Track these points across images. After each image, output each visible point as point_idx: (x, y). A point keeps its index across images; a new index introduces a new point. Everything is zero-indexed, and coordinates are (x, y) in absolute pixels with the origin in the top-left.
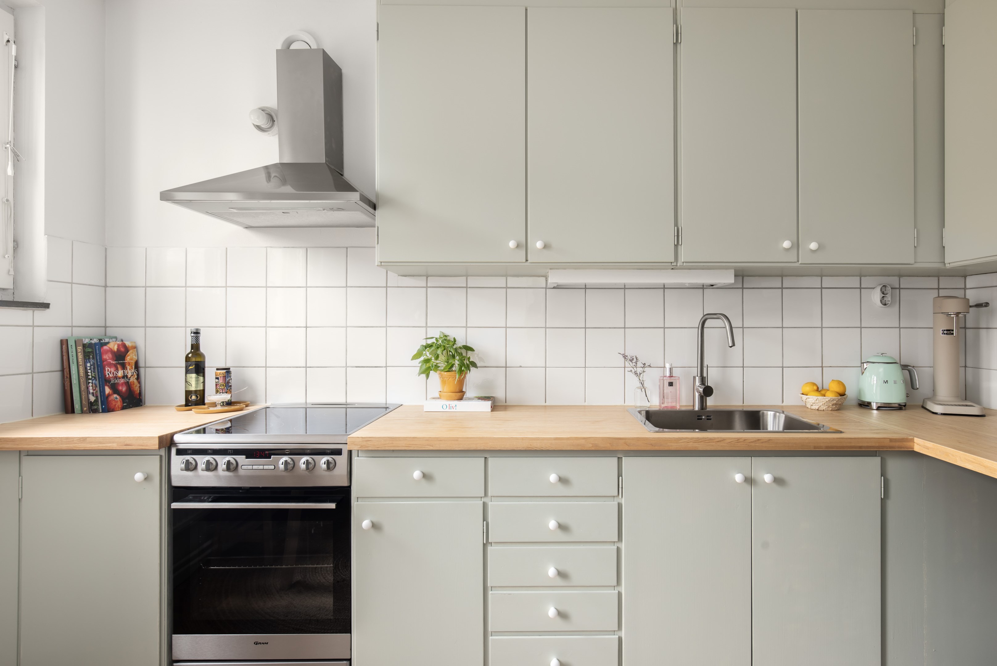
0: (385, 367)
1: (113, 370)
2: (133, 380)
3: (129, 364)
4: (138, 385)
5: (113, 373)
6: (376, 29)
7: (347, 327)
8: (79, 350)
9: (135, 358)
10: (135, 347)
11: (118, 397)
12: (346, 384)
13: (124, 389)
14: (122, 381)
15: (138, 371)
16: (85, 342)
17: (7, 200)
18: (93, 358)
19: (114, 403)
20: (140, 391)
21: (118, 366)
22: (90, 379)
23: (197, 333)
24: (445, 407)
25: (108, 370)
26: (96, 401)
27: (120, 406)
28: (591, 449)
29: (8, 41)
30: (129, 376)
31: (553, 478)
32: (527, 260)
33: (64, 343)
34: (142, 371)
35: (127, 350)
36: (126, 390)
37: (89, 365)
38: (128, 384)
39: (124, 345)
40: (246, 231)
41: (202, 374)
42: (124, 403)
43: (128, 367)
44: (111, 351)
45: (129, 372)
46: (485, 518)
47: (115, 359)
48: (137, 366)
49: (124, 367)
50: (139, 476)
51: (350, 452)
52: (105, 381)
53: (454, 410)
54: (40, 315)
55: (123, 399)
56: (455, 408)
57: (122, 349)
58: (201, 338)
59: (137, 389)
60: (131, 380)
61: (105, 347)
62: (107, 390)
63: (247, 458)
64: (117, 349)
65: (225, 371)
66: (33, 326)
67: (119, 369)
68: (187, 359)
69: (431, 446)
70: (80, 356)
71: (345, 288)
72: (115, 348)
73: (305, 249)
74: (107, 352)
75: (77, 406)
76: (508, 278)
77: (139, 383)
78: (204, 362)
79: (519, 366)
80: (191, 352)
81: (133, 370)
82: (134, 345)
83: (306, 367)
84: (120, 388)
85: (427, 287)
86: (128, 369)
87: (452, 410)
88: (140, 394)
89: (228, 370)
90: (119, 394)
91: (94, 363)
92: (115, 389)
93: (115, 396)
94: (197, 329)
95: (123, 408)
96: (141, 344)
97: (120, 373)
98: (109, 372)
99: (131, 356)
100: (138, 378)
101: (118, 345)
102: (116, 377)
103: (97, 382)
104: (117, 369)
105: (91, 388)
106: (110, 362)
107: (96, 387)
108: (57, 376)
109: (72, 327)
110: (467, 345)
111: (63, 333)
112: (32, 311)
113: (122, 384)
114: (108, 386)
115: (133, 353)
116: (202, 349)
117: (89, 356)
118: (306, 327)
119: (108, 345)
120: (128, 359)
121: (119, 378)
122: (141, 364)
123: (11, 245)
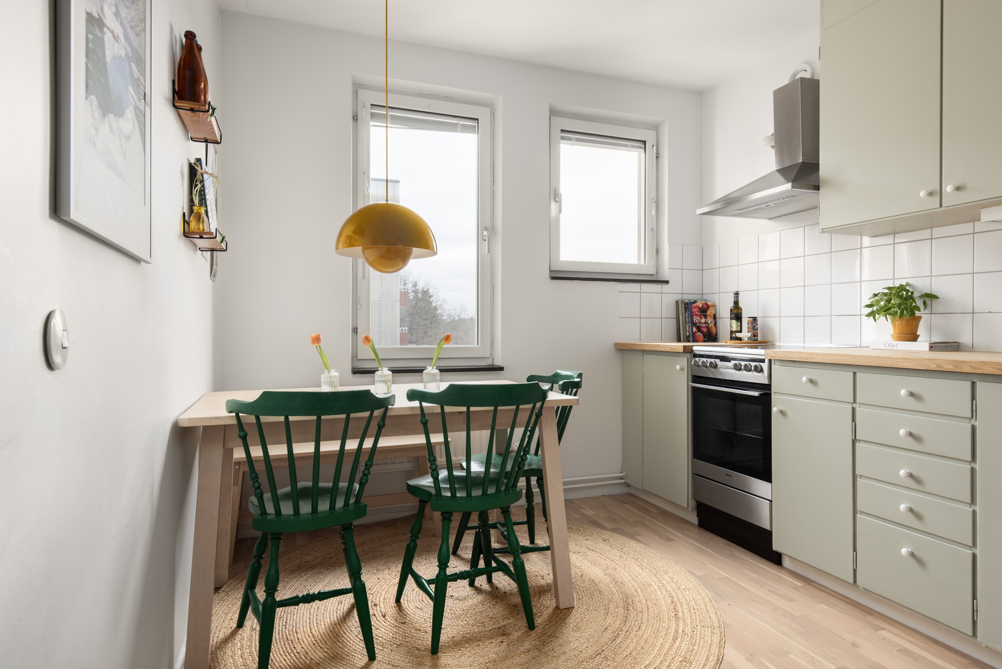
0: (859, 315)
1: (698, 318)
2: (712, 325)
3: (709, 315)
4: (715, 329)
5: (699, 320)
6: (818, 52)
7: (831, 284)
8: (683, 307)
9: (714, 312)
10: (714, 306)
11: (701, 334)
12: (831, 329)
13: (705, 330)
14: (704, 325)
15: (715, 320)
16: (685, 302)
17: (653, 229)
18: (688, 311)
19: (698, 337)
20: (716, 332)
21: (702, 316)
22: (687, 323)
23: (737, 294)
24: (887, 345)
25: (695, 318)
26: (689, 335)
27: (702, 340)
28: (935, 369)
29: (653, 146)
30: (709, 323)
31: (903, 392)
32: (941, 206)
33: (677, 302)
34: (718, 320)
35: (708, 307)
36: (707, 331)
37: (686, 315)
38: (708, 327)
39: (706, 304)
40: (769, 221)
41: (739, 321)
42: (705, 338)
43: (709, 317)
44: (698, 307)
45: (709, 320)
46: (854, 420)
47: (700, 312)
48: (715, 317)
49: (706, 317)
50: (678, 367)
51: (770, 361)
52: (694, 324)
53: (895, 349)
54: (665, 287)
55: (705, 336)
56: (896, 346)
57: (705, 307)
58: (739, 297)
59: (714, 331)
60: (710, 325)
61: (694, 305)
62: (694, 329)
63: (720, 361)
64: (702, 306)
65: (752, 319)
66: (662, 293)
67: (703, 318)
68: (731, 310)
69: (811, 359)
70: (683, 310)
71: (830, 254)
72: (701, 306)
73: (804, 227)
74: (695, 307)
75: (682, 338)
76: (976, 223)
77: (716, 328)
78: (741, 314)
79: (988, 312)
80: (733, 306)
81: (712, 320)
82: (713, 304)
83: (804, 316)
84: (703, 329)
85: (894, 244)
86: (709, 319)
87: (893, 348)
88: (716, 334)
89: (755, 319)
90: (702, 333)
91: (689, 314)
92: (699, 329)
93: (699, 333)
94: (737, 292)
95: (704, 341)
96: (717, 304)
97: (703, 320)
98: (696, 319)
99: (711, 310)
100: (715, 324)
101: (703, 304)
102: (700, 323)
103: (690, 325)
104: (701, 318)
105: (687, 328)
106: (697, 314)
107: (689, 327)
108: (674, 321)
109: (682, 294)
110: (932, 293)
111: (678, 297)
112: (661, 285)
113: (704, 327)
114: (695, 327)
115: (712, 309)
116: (740, 305)
117: (686, 310)
118: (804, 286)
119: (696, 304)
120: (709, 312)
121: (702, 323)
122: (718, 316)
123: (655, 251)
